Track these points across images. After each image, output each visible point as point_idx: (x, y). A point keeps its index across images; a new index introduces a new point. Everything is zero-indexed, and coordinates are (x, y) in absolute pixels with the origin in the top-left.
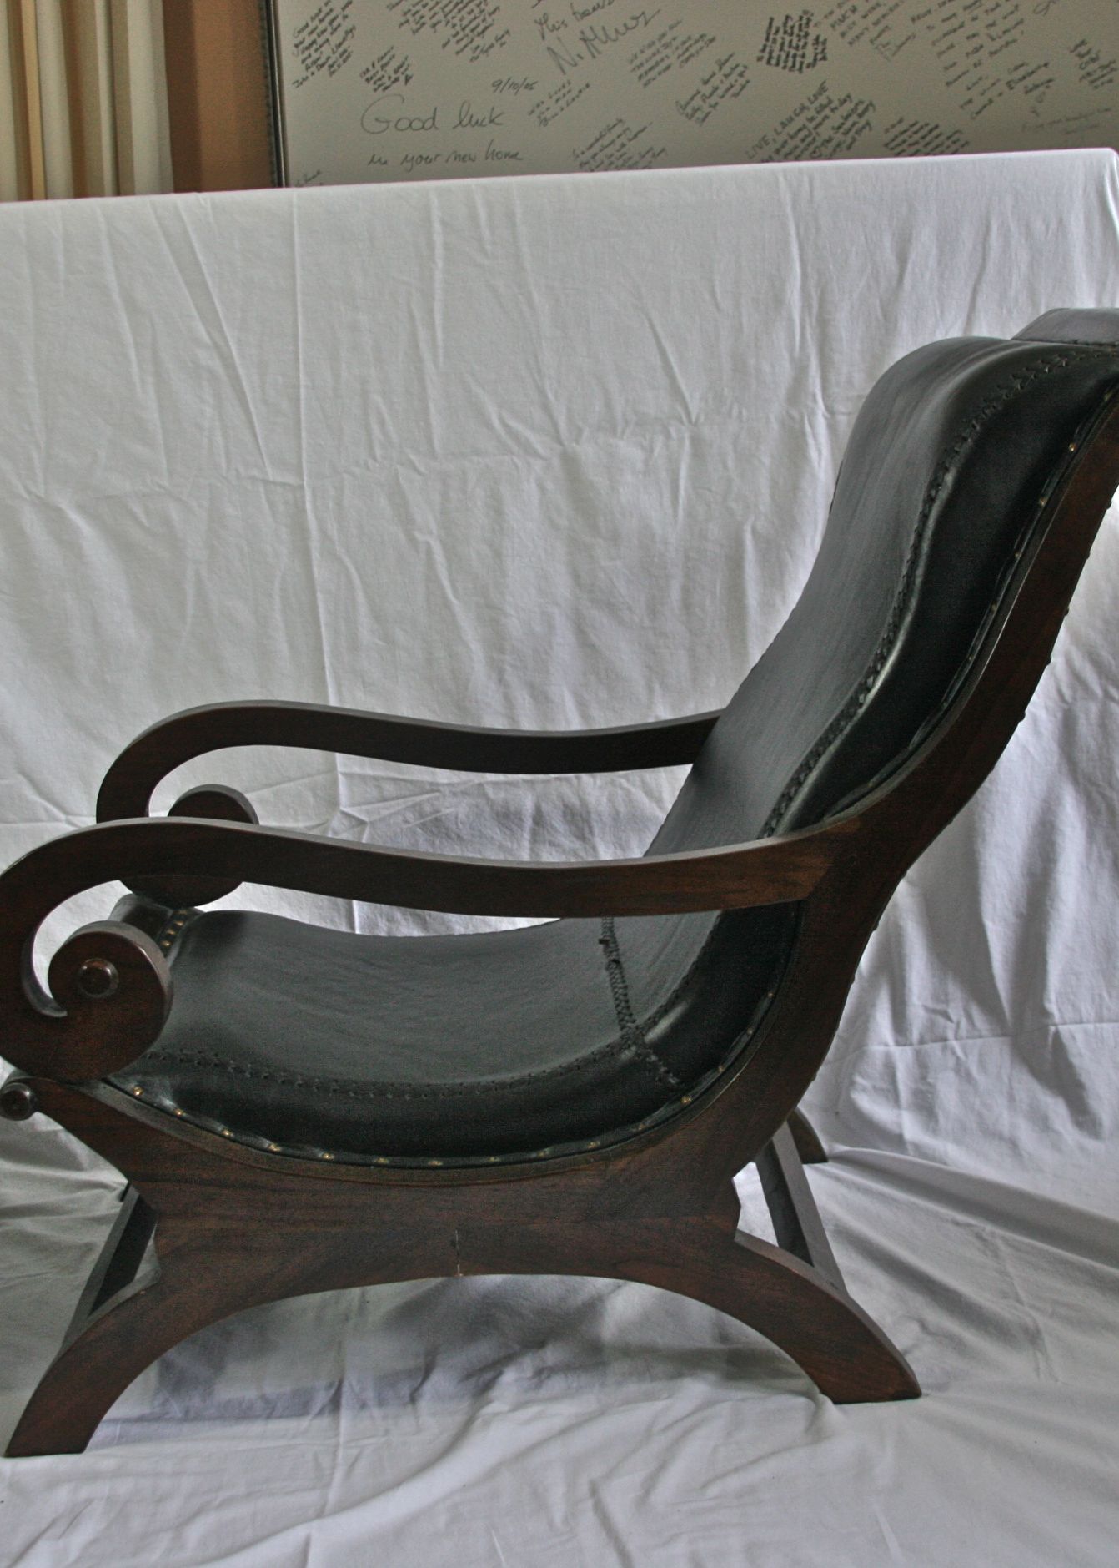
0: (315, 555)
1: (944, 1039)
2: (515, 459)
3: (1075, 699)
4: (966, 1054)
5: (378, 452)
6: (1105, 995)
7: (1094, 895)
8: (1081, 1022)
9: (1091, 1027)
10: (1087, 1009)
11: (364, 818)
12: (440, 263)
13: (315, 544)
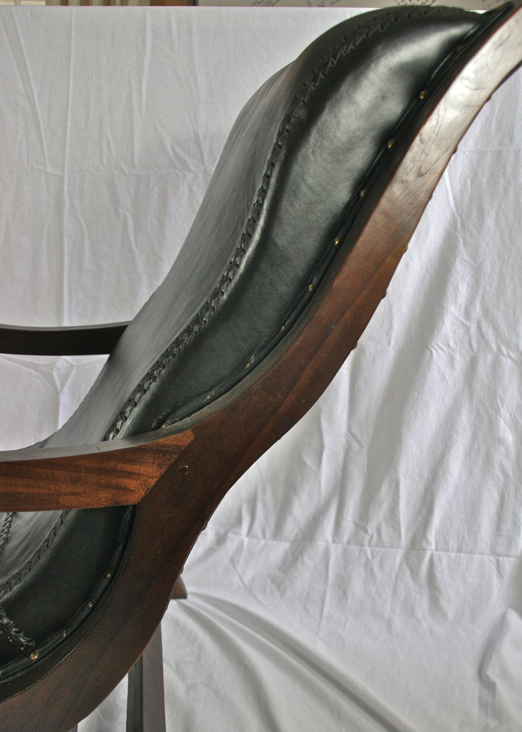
0: (66, 216)
1: (362, 545)
2: (178, 172)
3: (479, 350)
4: (373, 556)
5: (105, 161)
6: (466, 536)
7: (471, 472)
8: (448, 551)
9: (453, 555)
10: (453, 543)
11: (74, 363)
12: (148, 54)
13: (66, 210)
